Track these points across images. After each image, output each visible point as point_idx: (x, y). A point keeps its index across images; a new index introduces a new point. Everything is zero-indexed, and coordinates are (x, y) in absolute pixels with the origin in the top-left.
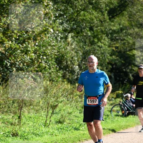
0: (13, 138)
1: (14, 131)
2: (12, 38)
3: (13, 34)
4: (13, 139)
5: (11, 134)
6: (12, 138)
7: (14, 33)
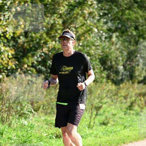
1: (57, 133)
4: (56, 141)
6: (56, 139)
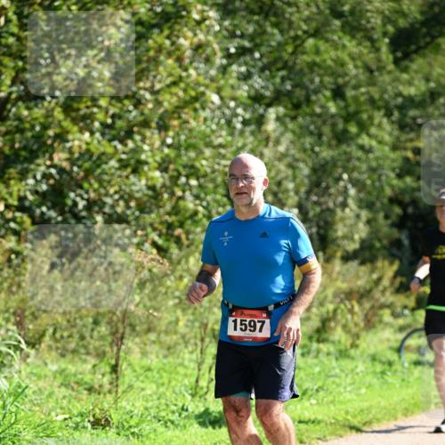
0: (95, 431)
1: (97, 411)
2: (92, 122)
3: (95, 110)
4: (95, 436)
5: (89, 421)
6: (93, 431)
7: (99, 107)
